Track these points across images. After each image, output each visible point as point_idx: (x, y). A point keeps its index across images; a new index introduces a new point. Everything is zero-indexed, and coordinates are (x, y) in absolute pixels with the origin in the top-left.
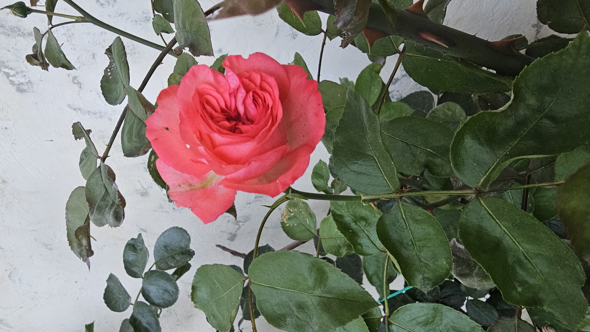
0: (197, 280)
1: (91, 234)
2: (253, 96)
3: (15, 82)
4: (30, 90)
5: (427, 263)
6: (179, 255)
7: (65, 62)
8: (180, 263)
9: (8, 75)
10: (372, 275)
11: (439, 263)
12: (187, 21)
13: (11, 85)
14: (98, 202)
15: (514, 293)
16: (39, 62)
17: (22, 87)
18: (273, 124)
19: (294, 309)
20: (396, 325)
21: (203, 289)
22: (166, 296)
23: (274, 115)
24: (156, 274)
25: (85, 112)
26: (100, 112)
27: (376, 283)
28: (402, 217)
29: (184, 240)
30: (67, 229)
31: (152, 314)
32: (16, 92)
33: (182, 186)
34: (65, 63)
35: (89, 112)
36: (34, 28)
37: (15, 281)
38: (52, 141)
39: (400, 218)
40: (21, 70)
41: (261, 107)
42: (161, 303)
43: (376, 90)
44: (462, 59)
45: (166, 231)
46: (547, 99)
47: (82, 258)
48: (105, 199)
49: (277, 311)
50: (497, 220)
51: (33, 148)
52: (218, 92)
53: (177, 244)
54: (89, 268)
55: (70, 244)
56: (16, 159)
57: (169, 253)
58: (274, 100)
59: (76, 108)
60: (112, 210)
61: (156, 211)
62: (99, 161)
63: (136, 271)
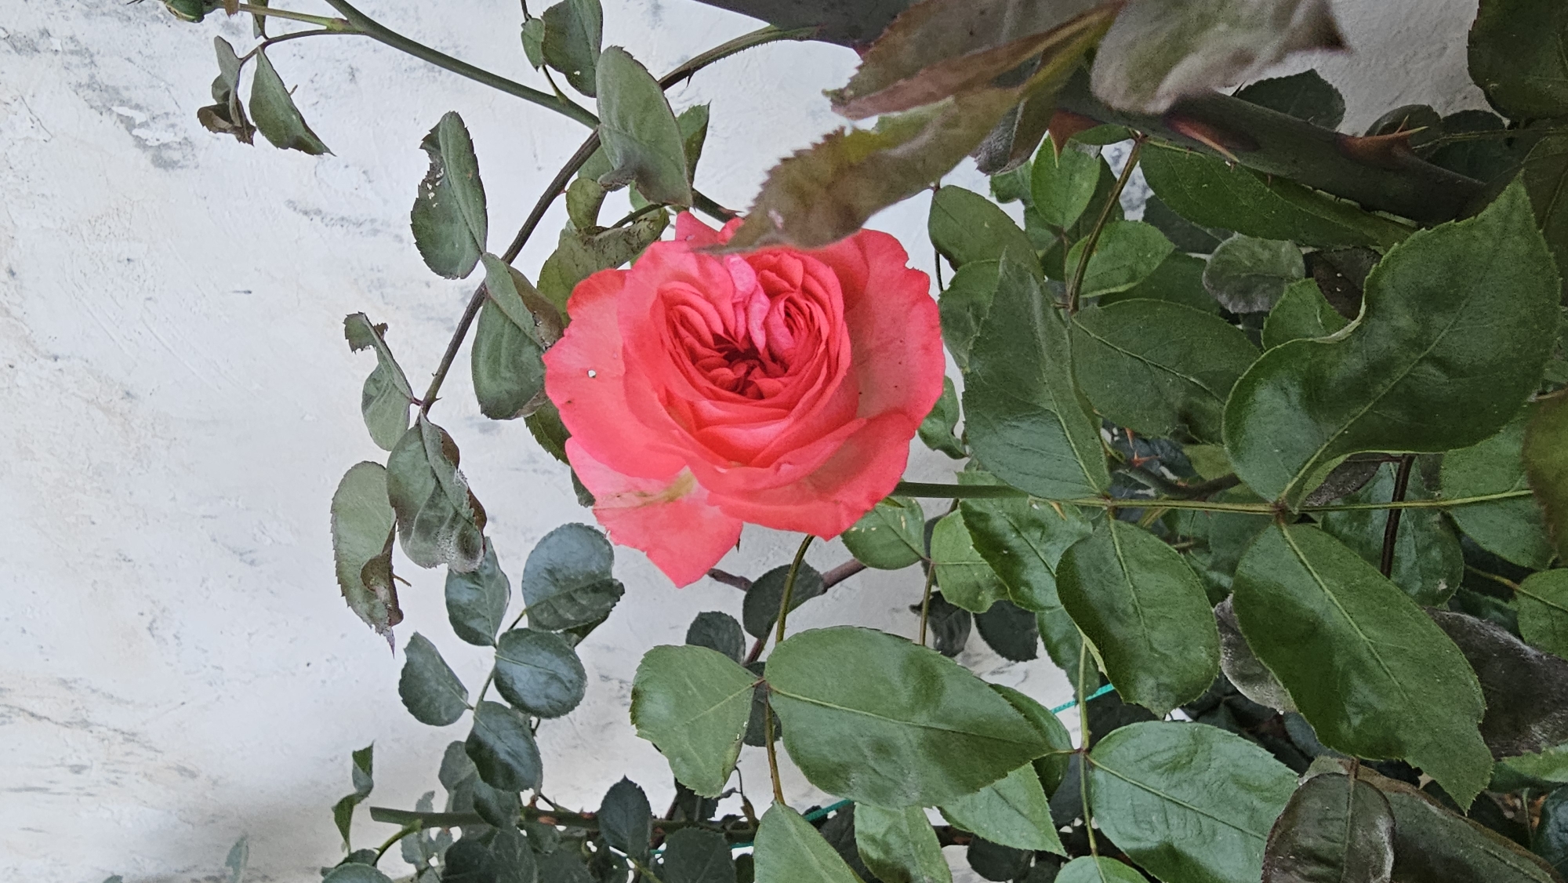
0: (644, 678)
1: (395, 572)
2: (786, 307)
3: (147, 143)
4: (188, 162)
5: (1165, 654)
6: (587, 593)
7: (301, 133)
8: (589, 613)
9: (129, 124)
10: (1059, 642)
11: (1193, 655)
12: (631, 117)
13: (138, 150)
14: (420, 511)
15: (1343, 727)
16: (230, 126)
17: (167, 154)
18: (829, 379)
19: (867, 752)
20: (1103, 770)
21: (658, 696)
22: (555, 690)
23: (833, 353)
24: (528, 638)
25: (332, 219)
26: (373, 221)
27: (1069, 661)
28: (1116, 555)
29: (597, 558)
30: (337, 557)
31: (520, 732)
32: (152, 167)
33: (625, 496)
34: (303, 136)
35: (343, 219)
36: (216, 39)
37: (164, 640)
38: (250, 292)
39: (1109, 555)
40: (163, 111)
41: (804, 334)
42: (543, 706)
43: (1085, 185)
44: (1274, 177)
45: (551, 534)
46: (1438, 320)
47: (373, 626)
48: (437, 504)
49: (829, 756)
50: (1315, 575)
51: (200, 311)
52: (708, 298)
53: (580, 565)
54: (392, 647)
55: (345, 593)
56: (157, 337)
57: (562, 587)
58: (832, 318)
59: (308, 209)
60: (454, 532)
61: (517, 469)
62: (415, 410)
63: (480, 629)
